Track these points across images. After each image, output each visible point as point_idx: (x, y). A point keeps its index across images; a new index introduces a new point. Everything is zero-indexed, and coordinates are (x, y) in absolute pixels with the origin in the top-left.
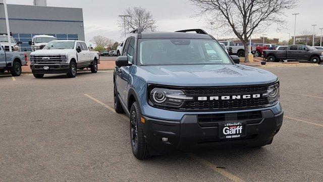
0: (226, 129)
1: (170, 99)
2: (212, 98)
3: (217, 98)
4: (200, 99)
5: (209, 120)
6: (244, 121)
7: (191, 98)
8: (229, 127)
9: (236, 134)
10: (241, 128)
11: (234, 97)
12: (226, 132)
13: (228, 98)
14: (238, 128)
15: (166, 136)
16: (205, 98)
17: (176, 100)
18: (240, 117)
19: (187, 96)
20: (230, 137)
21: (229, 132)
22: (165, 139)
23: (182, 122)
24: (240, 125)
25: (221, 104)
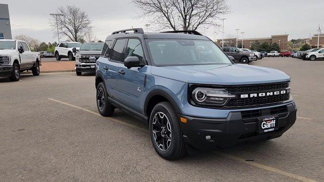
0: (264, 124)
1: (211, 98)
2: (252, 96)
3: (255, 95)
4: (242, 96)
5: (249, 116)
6: (277, 115)
7: (234, 96)
8: (266, 121)
9: (271, 128)
10: (274, 122)
11: (268, 94)
12: (264, 126)
13: (264, 94)
14: (272, 123)
15: (208, 134)
16: (247, 96)
17: (217, 99)
18: (273, 112)
19: (232, 94)
20: (267, 131)
21: (266, 127)
22: (208, 137)
23: (229, 119)
24: (274, 120)
25: (258, 101)
